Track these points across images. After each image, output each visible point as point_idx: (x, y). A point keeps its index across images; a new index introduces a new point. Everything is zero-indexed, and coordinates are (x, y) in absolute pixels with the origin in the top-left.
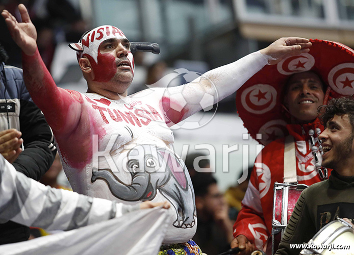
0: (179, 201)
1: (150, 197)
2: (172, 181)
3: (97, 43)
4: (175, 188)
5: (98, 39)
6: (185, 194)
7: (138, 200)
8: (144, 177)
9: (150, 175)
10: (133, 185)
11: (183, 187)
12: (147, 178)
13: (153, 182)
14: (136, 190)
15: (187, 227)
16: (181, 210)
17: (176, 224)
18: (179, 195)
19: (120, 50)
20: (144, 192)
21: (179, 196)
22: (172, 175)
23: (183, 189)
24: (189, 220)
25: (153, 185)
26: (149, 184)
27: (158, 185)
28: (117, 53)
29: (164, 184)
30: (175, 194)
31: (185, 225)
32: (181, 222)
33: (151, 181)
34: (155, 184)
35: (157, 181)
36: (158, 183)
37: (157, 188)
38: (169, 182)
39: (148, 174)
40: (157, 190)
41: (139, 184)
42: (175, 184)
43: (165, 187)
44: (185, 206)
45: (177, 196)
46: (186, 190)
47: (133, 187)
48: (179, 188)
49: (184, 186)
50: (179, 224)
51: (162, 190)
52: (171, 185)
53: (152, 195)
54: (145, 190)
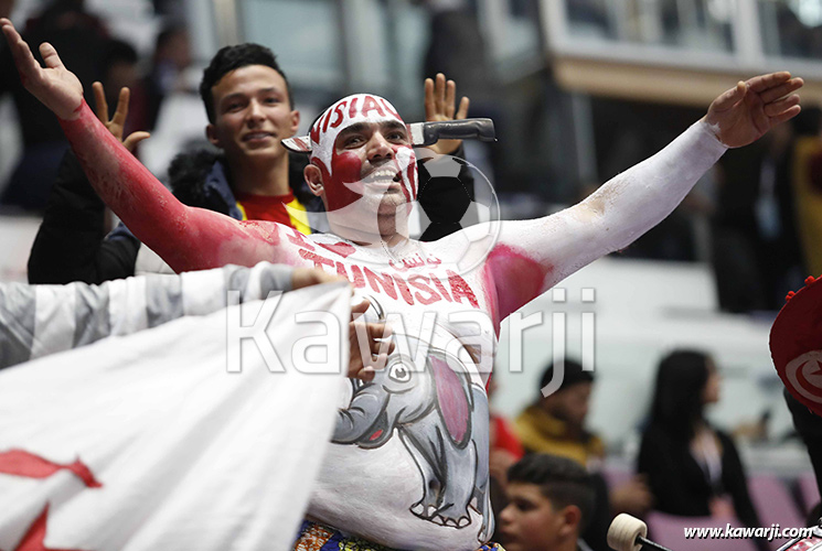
0: (435, 462)
1: (376, 441)
2: (433, 418)
3: (331, 134)
4: (436, 435)
5: (334, 125)
6: (455, 453)
7: (351, 443)
8: (376, 398)
9: (389, 397)
10: (350, 412)
11: (454, 438)
12: (382, 400)
13: (392, 412)
14: (353, 421)
15: (445, 524)
16: (439, 484)
17: (419, 510)
18: (439, 450)
19: (374, 147)
20: (367, 427)
21: (439, 455)
22: (437, 407)
23: (454, 443)
24: (451, 510)
25: (389, 418)
26: (383, 413)
27: (401, 419)
28: (368, 151)
29: (412, 421)
30: (430, 447)
31: (442, 518)
32: (432, 510)
33: (387, 409)
34: (394, 416)
35: (401, 412)
36: (402, 416)
37: (396, 424)
38: (424, 420)
39: (386, 393)
40: (396, 430)
41: (362, 410)
42: (437, 428)
43: (414, 428)
44: (449, 478)
45: (435, 452)
46: (462, 446)
47: (349, 414)
48: (444, 437)
49: (458, 437)
50: (426, 511)
51: (406, 432)
52: (429, 426)
53: (381, 437)
54: (370, 425)
